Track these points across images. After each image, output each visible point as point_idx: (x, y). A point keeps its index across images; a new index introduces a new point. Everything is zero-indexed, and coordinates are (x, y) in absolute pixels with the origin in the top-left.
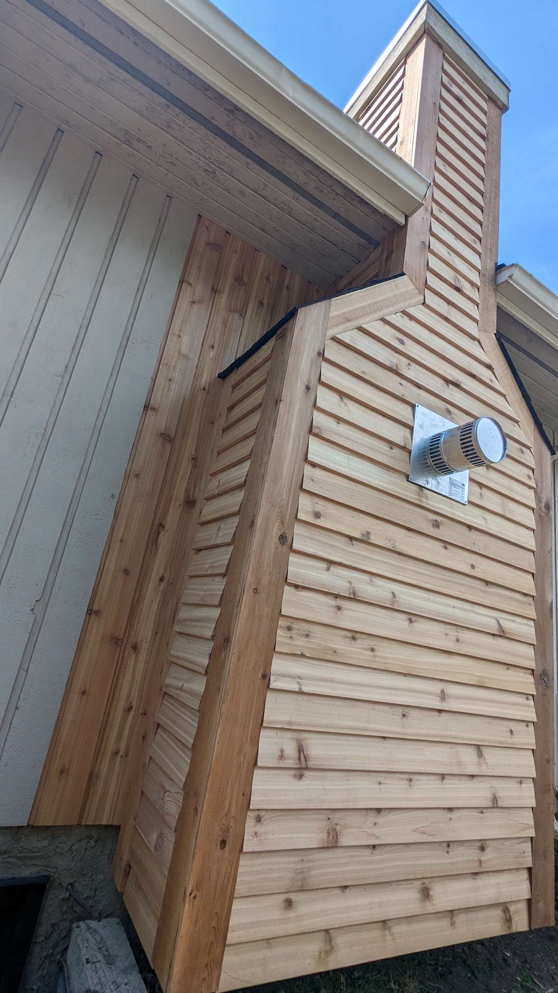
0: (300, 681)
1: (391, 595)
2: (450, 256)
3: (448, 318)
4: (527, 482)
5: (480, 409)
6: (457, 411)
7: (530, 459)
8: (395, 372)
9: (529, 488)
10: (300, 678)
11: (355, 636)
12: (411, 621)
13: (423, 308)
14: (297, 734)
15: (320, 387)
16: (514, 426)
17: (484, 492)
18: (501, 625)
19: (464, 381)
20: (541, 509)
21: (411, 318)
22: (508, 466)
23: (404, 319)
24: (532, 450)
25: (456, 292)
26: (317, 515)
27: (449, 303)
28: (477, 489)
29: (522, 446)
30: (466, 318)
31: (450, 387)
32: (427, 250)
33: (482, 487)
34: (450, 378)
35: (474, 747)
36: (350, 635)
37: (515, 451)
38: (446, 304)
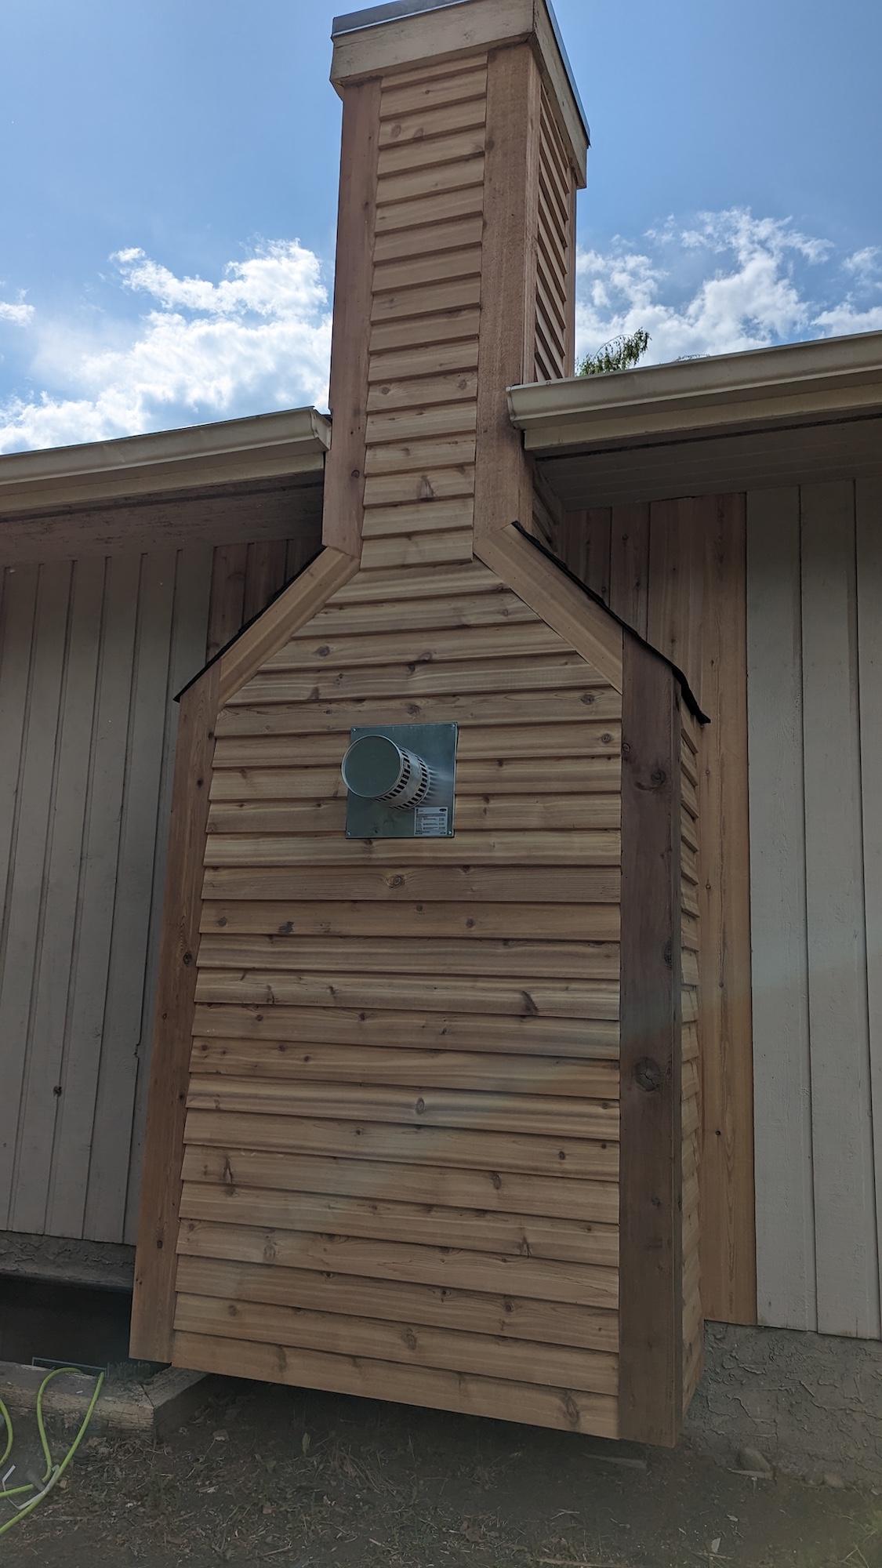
0: (218, 1099)
1: (329, 991)
2: (409, 454)
3: (406, 563)
4: (602, 749)
5: (479, 674)
6: (431, 702)
7: (611, 705)
8: (317, 701)
9: (609, 758)
10: (219, 1096)
11: (283, 1046)
12: (363, 1017)
13: (360, 576)
14: (221, 1152)
15: (216, 774)
16: (566, 664)
17: (494, 804)
18: (534, 1000)
19: (443, 646)
20: (639, 785)
21: (341, 606)
22: (548, 741)
23: (329, 615)
24: (619, 686)
25: (424, 506)
26: (222, 922)
27: (409, 535)
28: (477, 805)
29: (588, 691)
30: (447, 536)
31: (418, 669)
32: (361, 479)
33: (490, 797)
34: (413, 658)
35: (487, 1174)
36: (277, 1045)
37: (570, 707)
38: (405, 540)
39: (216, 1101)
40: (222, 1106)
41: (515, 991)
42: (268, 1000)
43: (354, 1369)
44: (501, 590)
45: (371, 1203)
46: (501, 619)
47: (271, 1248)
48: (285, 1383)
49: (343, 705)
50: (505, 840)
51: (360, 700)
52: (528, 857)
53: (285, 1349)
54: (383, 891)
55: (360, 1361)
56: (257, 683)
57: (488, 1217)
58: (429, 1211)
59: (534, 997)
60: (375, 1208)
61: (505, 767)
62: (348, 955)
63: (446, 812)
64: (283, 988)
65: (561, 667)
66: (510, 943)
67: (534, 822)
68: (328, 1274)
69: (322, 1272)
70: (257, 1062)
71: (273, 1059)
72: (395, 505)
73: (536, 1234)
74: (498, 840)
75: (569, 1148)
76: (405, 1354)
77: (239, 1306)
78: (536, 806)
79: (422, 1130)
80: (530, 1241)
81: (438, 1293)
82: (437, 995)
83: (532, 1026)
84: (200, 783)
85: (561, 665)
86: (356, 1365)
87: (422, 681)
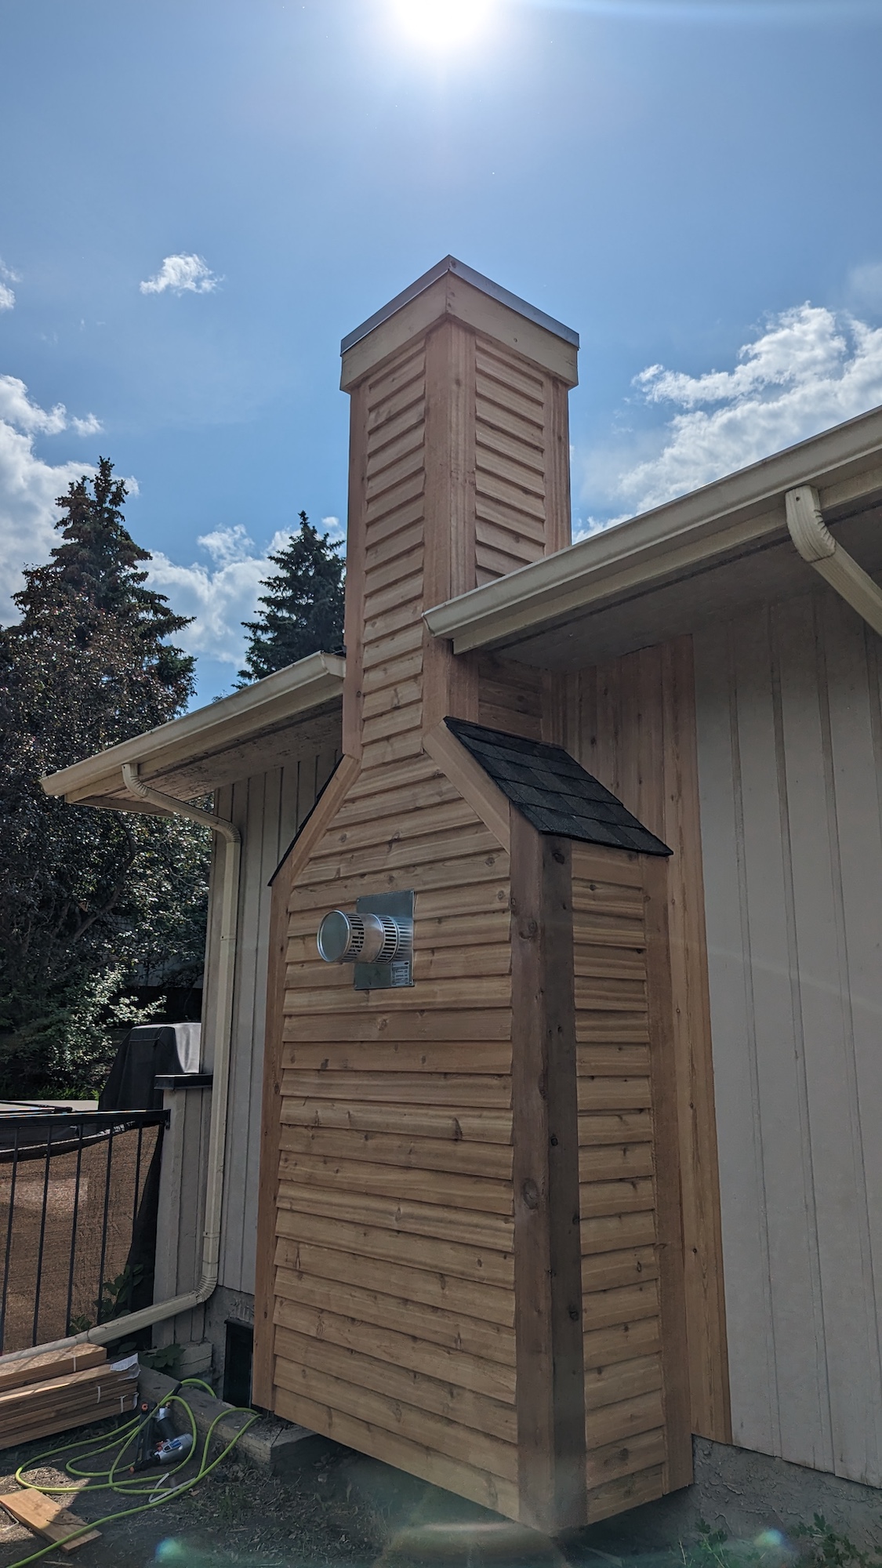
0: (293, 1201)
1: (347, 1115)
2: (386, 673)
3: (386, 761)
4: (497, 905)
5: (425, 847)
6: (401, 872)
7: (502, 866)
8: (340, 879)
9: (504, 912)
10: (293, 1199)
11: (326, 1159)
12: (366, 1138)
13: (363, 775)
14: (295, 1244)
15: (291, 941)
16: (477, 833)
17: (437, 956)
18: (461, 1125)
19: (407, 826)
20: (522, 934)
21: (353, 800)
22: (468, 899)
23: (348, 808)
24: (507, 848)
25: (396, 713)
26: (293, 1060)
27: (388, 738)
28: (426, 957)
29: (490, 854)
30: (409, 735)
31: (394, 845)
32: (362, 697)
33: (435, 951)
34: (389, 838)
35: (438, 1275)
36: (322, 1159)
37: (479, 870)
38: (385, 743)
39: (291, 1203)
40: (294, 1208)
41: (450, 1117)
42: (316, 1122)
43: (368, 1433)
44: (438, 776)
45: (373, 1294)
46: (437, 799)
47: (321, 1325)
48: (331, 1438)
49: (354, 879)
50: (443, 987)
51: (363, 875)
52: (455, 1002)
53: (332, 1410)
54: (374, 1034)
55: (372, 1427)
56: (312, 868)
57: (439, 1313)
58: (406, 1305)
59: (463, 1123)
60: (376, 1298)
61: (444, 924)
62: (357, 1086)
63: (408, 965)
64: (325, 1113)
65: (473, 836)
66: (448, 1076)
67: (458, 971)
68: (352, 1351)
69: (348, 1349)
70: (312, 1173)
71: (322, 1172)
72: (382, 715)
73: (468, 1331)
74: (439, 987)
75: (485, 1256)
76: (393, 1426)
77: (308, 1371)
78: (460, 956)
79: (400, 1234)
80: (462, 1336)
81: (412, 1374)
82: (406, 1120)
83: (462, 1149)
84: (282, 949)
85: (474, 834)
86: (369, 1430)
87: (397, 857)
